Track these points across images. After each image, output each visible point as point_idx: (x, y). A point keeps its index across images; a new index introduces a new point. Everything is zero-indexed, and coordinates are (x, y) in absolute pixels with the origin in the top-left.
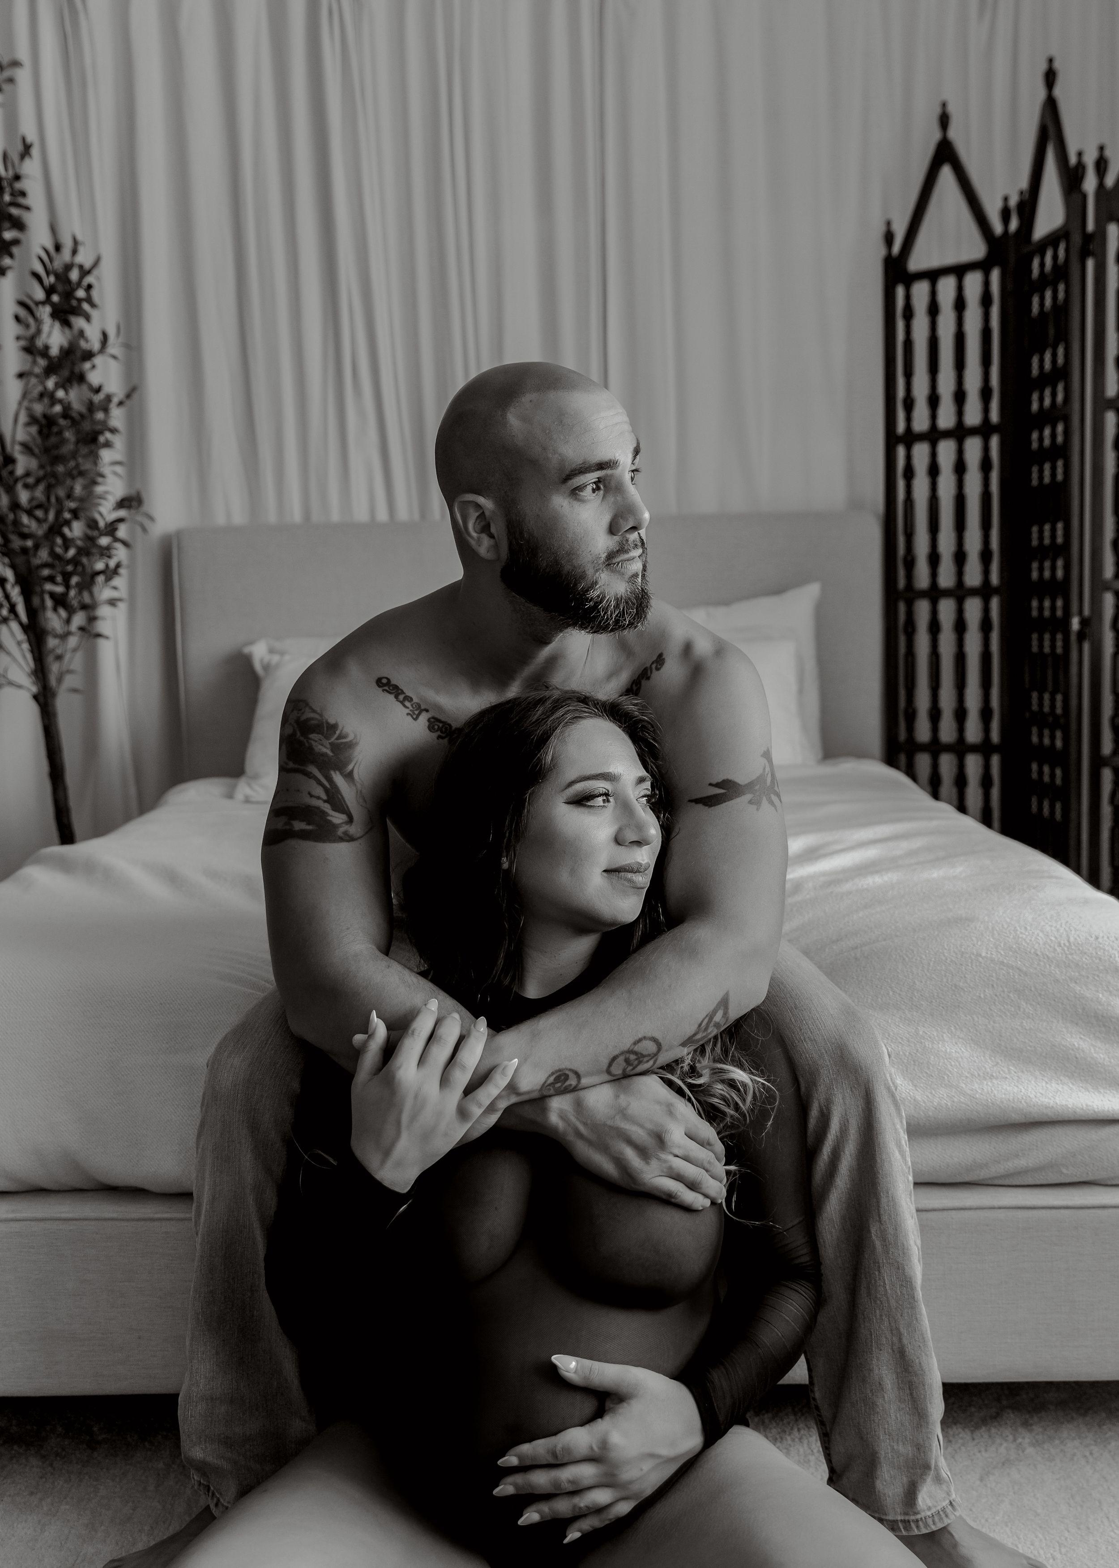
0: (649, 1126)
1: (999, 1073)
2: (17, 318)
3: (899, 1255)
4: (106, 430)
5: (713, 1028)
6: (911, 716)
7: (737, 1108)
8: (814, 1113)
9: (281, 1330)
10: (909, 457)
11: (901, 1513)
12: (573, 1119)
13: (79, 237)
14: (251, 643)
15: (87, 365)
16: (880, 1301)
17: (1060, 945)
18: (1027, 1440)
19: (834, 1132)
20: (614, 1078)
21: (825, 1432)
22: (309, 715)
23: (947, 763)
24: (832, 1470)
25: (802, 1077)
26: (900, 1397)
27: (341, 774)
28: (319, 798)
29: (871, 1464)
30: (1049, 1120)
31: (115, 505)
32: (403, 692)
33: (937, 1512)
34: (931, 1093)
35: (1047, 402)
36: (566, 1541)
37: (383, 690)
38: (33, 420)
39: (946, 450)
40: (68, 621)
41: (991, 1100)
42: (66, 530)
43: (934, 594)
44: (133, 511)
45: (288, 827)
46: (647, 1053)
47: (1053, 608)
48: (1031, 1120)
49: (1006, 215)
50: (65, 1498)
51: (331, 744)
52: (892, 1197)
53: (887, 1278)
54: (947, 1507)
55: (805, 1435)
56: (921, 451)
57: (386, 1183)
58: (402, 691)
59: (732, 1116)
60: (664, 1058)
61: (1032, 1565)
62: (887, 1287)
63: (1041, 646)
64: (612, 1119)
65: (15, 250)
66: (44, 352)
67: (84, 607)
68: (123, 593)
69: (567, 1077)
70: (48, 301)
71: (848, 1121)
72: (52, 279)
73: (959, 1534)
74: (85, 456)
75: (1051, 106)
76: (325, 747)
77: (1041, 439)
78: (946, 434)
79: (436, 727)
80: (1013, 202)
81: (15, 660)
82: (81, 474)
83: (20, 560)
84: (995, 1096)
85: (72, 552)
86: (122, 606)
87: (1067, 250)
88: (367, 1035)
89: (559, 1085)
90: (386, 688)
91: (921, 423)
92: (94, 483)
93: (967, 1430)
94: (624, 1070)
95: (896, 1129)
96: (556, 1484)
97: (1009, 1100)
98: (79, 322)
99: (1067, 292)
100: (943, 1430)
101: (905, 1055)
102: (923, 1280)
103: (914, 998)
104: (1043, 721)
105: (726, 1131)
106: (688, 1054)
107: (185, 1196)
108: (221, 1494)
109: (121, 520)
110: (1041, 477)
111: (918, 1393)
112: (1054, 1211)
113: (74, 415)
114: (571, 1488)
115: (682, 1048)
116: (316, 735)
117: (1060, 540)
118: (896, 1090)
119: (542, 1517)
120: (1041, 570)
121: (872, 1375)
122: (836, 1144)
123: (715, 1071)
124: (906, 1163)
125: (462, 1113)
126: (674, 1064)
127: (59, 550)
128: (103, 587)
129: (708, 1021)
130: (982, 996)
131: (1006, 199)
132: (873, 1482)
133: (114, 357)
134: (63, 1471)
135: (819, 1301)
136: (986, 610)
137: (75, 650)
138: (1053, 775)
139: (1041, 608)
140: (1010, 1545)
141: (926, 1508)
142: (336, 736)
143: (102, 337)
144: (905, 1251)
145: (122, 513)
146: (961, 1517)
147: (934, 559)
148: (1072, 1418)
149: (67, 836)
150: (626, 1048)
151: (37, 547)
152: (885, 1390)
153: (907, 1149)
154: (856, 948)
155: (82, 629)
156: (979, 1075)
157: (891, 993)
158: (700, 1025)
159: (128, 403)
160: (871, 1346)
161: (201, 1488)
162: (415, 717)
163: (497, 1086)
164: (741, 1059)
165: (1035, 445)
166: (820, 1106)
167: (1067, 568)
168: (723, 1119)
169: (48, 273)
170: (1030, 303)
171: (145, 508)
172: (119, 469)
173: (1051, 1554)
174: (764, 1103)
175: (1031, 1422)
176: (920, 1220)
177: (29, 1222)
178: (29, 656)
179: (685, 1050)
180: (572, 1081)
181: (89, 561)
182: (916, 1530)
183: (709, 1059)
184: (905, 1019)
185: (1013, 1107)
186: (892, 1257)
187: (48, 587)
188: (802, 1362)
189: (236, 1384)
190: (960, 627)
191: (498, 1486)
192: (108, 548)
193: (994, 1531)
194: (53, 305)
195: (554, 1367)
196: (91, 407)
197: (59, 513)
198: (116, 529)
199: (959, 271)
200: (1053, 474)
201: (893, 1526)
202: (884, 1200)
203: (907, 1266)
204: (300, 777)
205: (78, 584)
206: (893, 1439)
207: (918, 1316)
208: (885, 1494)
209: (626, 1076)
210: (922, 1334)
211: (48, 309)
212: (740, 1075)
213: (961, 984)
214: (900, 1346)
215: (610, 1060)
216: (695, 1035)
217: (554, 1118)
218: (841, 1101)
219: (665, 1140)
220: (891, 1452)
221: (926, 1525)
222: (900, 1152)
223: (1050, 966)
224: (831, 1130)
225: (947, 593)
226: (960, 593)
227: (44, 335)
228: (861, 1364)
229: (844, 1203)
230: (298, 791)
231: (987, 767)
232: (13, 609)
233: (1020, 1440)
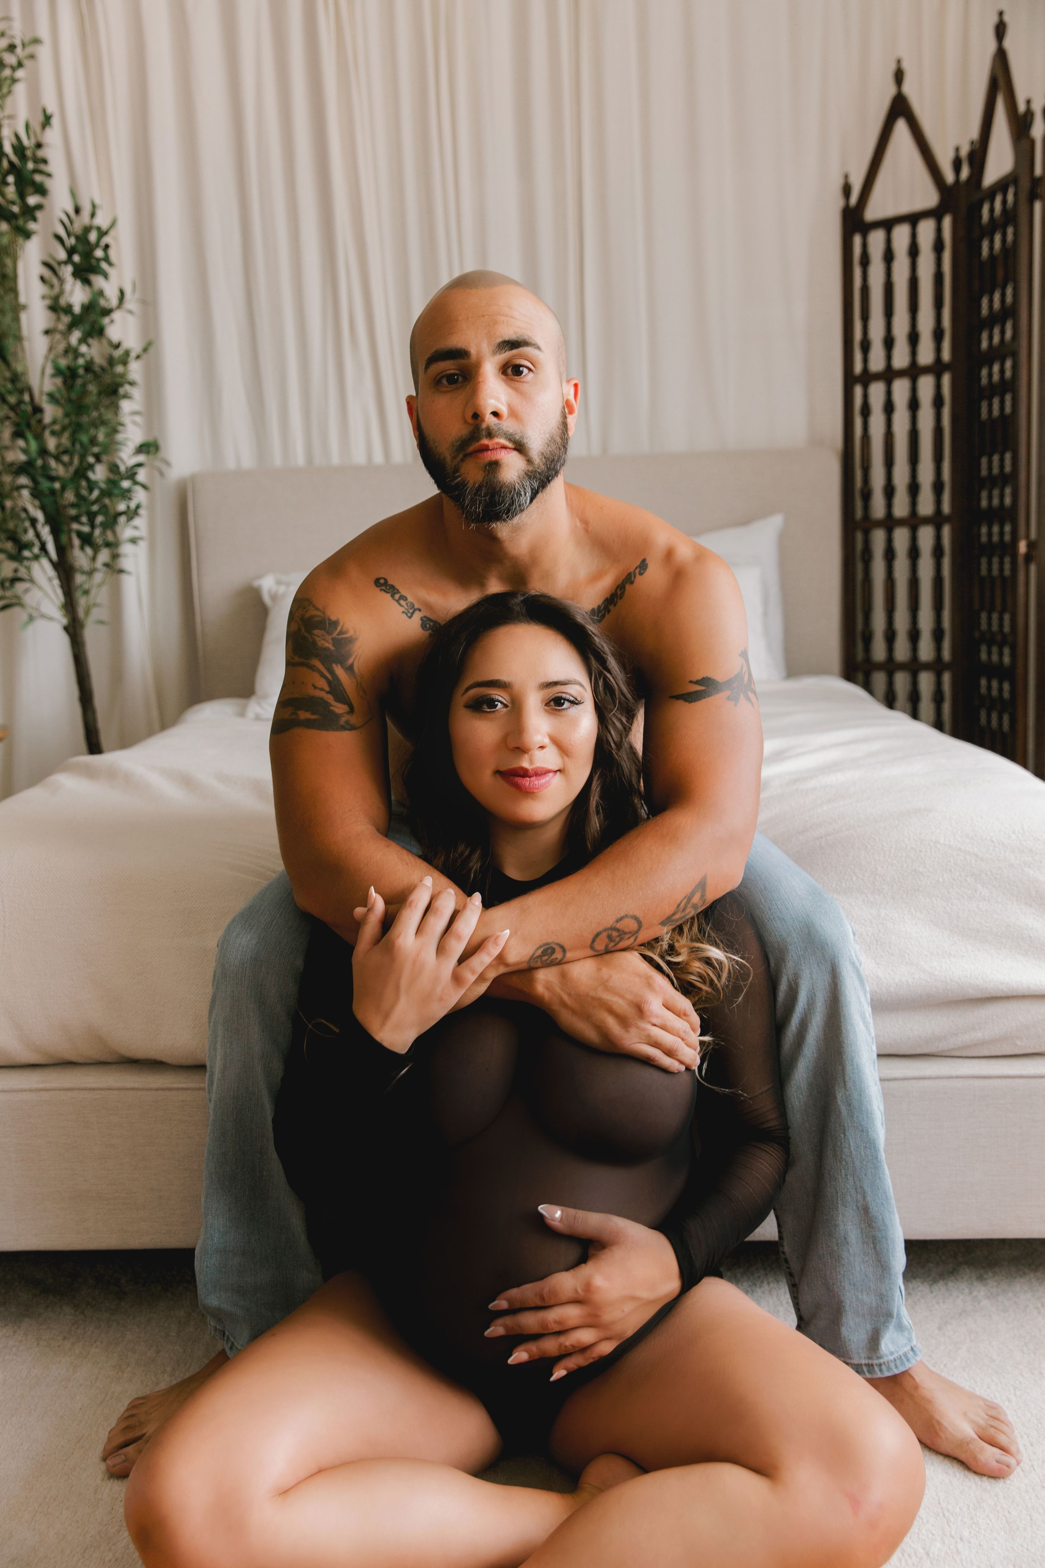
0: (629, 997)
1: (957, 951)
2: (42, 279)
3: (863, 1119)
4: (126, 383)
5: (691, 909)
6: (868, 638)
7: (712, 983)
8: (783, 988)
9: (290, 1189)
10: (865, 396)
11: (865, 1358)
12: (558, 990)
13: (97, 201)
14: (260, 576)
15: (106, 321)
16: (846, 1161)
17: (1014, 832)
18: (982, 1293)
19: (802, 1004)
20: (598, 953)
21: (793, 1283)
22: (312, 612)
23: (901, 680)
24: (800, 1318)
25: (772, 953)
26: (864, 1251)
27: (342, 667)
28: (322, 689)
29: (837, 1312)
30: (1003, 995)
31: (134, 451)
32: (398, 592)
33: (899, 1357)
34: (893, 970)
35: (996, 339)
36: (552, 1379)
37: (381, 590)
38: (58, 372)
39: (901, 389)
40: (94, 559)
41: (949, 977)
42: (91, 475)
43: (890, 523)
44: (151, 457)
45: (294, 717)
46: (628, 931)
47: (1002, 533)
48: (987, 996)
49: (957, 164)
50: (95, 1342)
51: (333, 639)
52: (857, 1065)
53: (852, 1140)
54: (908, 1352)
55: (775, 1288)
56: (877, 391)
57: (386, 1044)
58: (398, 590)
59: (707, 992)
60: (645, 935)
61: (989, 1406)
62: (852, 1149)
63: (990, 569)
64: (594, 990)
65: (39, 214)
66: (68, 309)
67: (108, 545)
68: (143, 532)
69: (553, 951)
70: (69, 260)
71: (815, 995)
72: (73, 241)
73: (920, 1377)
74: (107, 407)
75: (1001, 58)
76: (327, 642)
77: (990, 375)
78: (901, 373)
79: (428, 626)
80: (964, 152)
81: (46, 594)
82: (104, 423)
83: (48, 501)
84: (953, 973)
85: (96, 493)
86: (143, 545)
87: (1016, 195)
88: (366, 909)
89: (545, 958)
90: (384, 588)
91: (877, 363)
92: (115, 431)
93: (926, 1284)
94: (607, 946)
95: (860, 1002)
96: (544, 1324)
97: (966, 977)
98: (98, 281)
99: (1015, 234)
100: (904, 1283)
101: (868, 935)
102: (886, 1145)
103: (876, 883)
104: (990, 640)
105: (700, 1004)
106: (667, 933)
107: (200, 1068)
108: (235, 1339)
109: (140, 465)
110: (990, 411)
111: (881, 1246)
112: (1008, 1081)
113: (97, 369)
114: (557, 1328)
115: (662, 927)
116: (319, 631)
117: (1008, 469)
118: (860, 965)
119: (530, 1357)
120: (990, 498)
121: (837, 1229)
122: (804, 1016)
123: (692, 950)
124: (870, 1034)
125: (457, 978)
126: (653, 942)
127: (84, 492)
128: (125, 526)
129: (687, 902)
130: (941, 880)
131: (957, 150)
132: (839, 1329)
133: (130, 312)
134: (94, 1318)
135: (788, 1162)
136: (938, 538)
137: (100, 586)
138: (1001, 690)
139: (990, 535)
140: (967, 1388)
141: (888, 1353)
142: (337, 632)
143: (120, 294)
144: (869, 1115)
145: (141, 458)
146: (921, 1361)
147: (889, 491)
148: (1024, 1273)
149: (94, 747)
150: (609, 926)
151: (63, 488)
152: (850, 1244)
153: (870, 1020)
154: (821, 837)
155: (106, 565)
156: (938, 953)
157: (854, 878)
158: (679, 905)
159: (145, 356)
160: (837, 1203)
161: (217, 1334)
162: (409, 615)
163: (489, 954)
164: (716, 938)
165: (984, 381)
166: (789, 981)
167: (1015, 495)
168: (698, 994)
169: (69, 235)
170: (980, 247)
171: (162, 454)
172: (138, 419)
173: (1007, 1397)
174: (737, 979)
175: (985, 1276)
176: (883, 1089)
177: (58, 1092)
178: (59, 591)
179: (665, 929)
180: (558, 955)
181: (111, 501)
182: (879, 1373)
183: (687, 938)
184: (868, 902)
185: (970, 983)
186: (856, 1121)
187: (75, 526)
188: (772, 1218)
189: (248, 1238)
190: (914, 553)
191: (489, 1327)
192: (129, 491)
193: (953, 1375)
194: (74, 265)
195: (541, 1216)
196: (111, 361)
197: (83, 457)
198: (135, 474)
199: (913, 219)
200: (1002, 408)
201: (858, 1369)
202: (849, 1068)
203: (871, 1129)
204: (304, 670)
205: (102, 524)
206: (857, 1289)
207: (881, 1176)
208: (850, 1340)
209: (608, 952)
210: (885, 1193)
211: (69, 269)
212: (716, 953)
213: (921, 869)
214: (864, 1204)
215: (594, 936)
216: (674, 914)
217: (540, 989)
218: (809, 976)
219: (644, 1010)
220: (856, 1301)
221: (889, 1369)
222: (864, 1023)
223: (1005, 852)
224: (799, 1003)
225: (901, 522)
226: (914, 522)
227: (67, 294)
228: (827, 1220)
229: (811, 1071)
230: (303, 683)
231: (939, 683)
232: (43, 548)
233: (975, 1293)
